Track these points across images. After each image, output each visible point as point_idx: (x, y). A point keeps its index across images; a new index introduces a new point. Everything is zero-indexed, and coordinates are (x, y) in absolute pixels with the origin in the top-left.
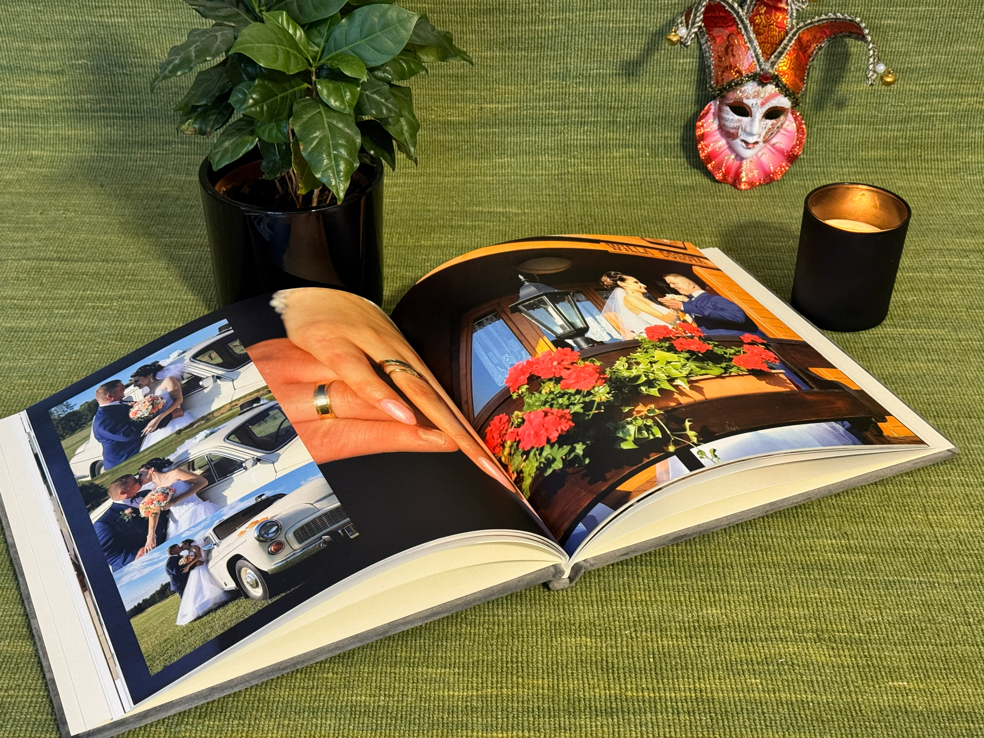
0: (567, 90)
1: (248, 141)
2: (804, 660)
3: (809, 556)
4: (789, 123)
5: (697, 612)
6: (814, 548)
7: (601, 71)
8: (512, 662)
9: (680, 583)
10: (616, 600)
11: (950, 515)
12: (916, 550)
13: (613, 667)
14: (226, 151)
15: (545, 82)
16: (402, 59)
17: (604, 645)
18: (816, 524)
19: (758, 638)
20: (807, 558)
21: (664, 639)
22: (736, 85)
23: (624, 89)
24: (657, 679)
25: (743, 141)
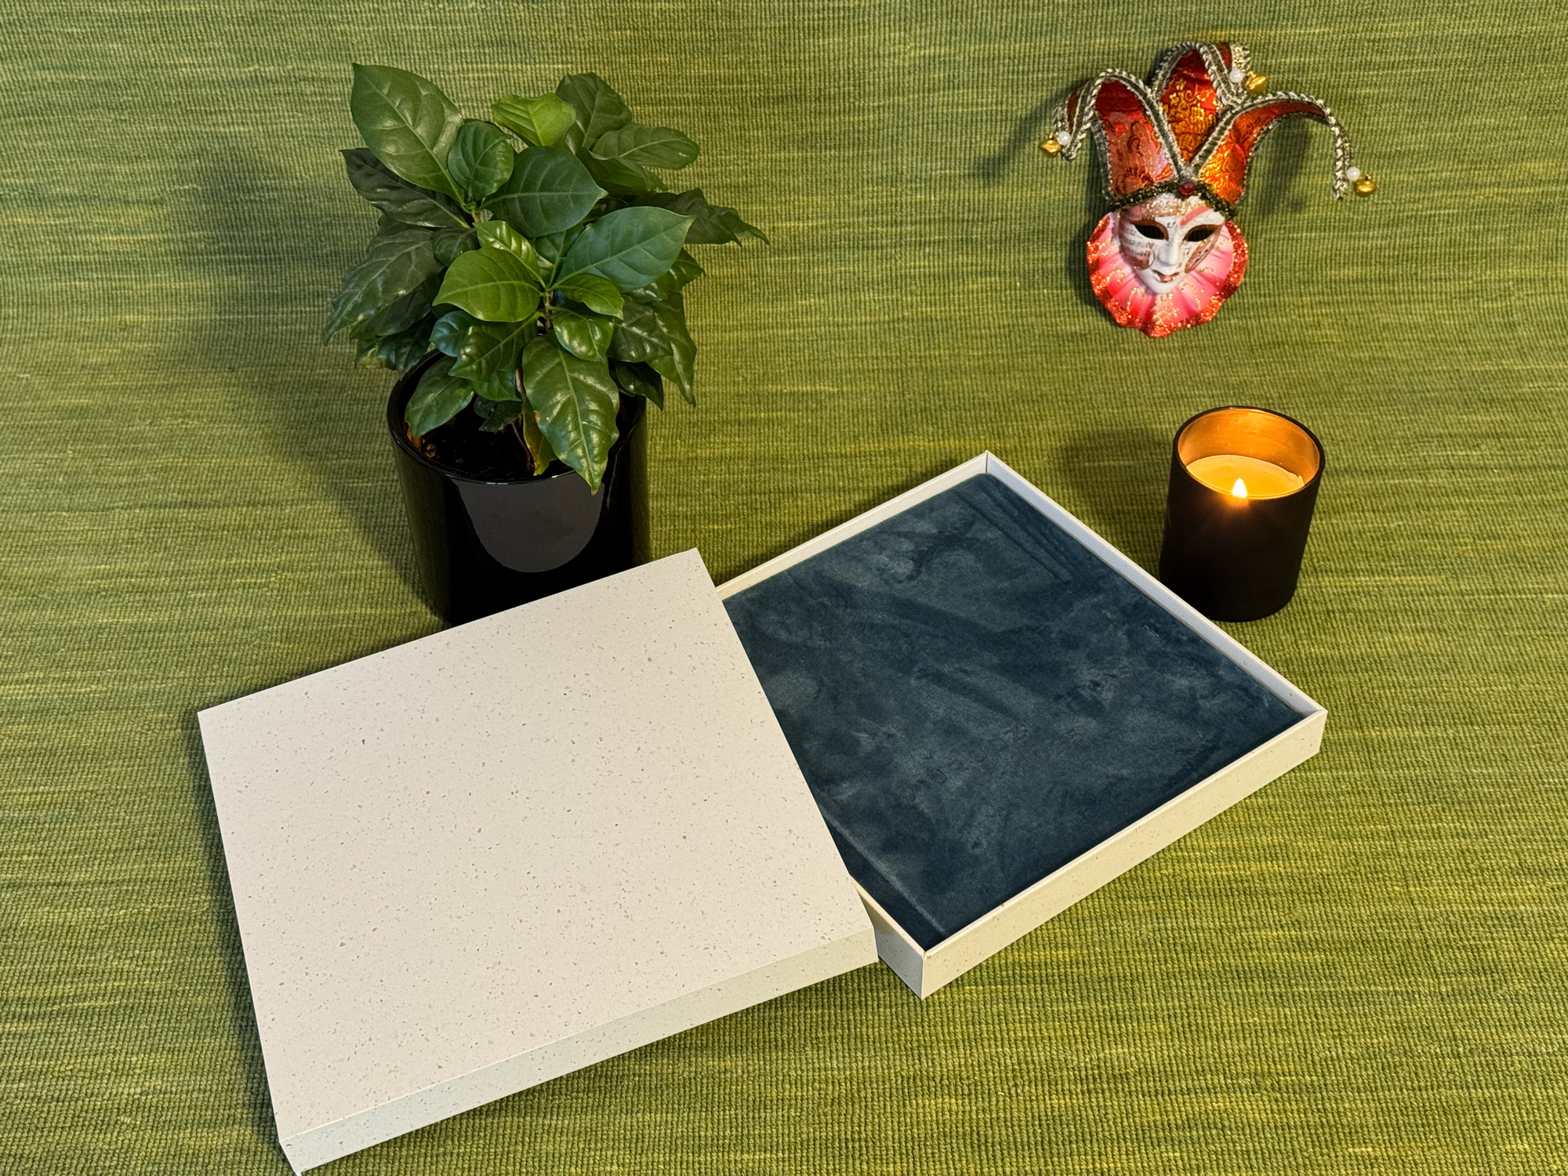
0: (899, 199)
1: (459, 397)
2: (1238, 1120)
3: (1246, 957)
4: (1223, 241)
5: (1098, 1053)
6: (1253, 946)
7: (948, 171)
8: (853, 1140)
9: (1074, 1009)
10: (989, 1040)
11: (1438, 885)
12: (1391, 942)
13: (986, 1142)
14: (429, 410)
17: (974, 1108)
18: (1256, 907)
19: (1178, 1089)
20: (1245, 961)
21: (1054, 1096)
22: (1145, 196)
23: (982, 195)
24: (1045, 1158)
25: (1155, 271)
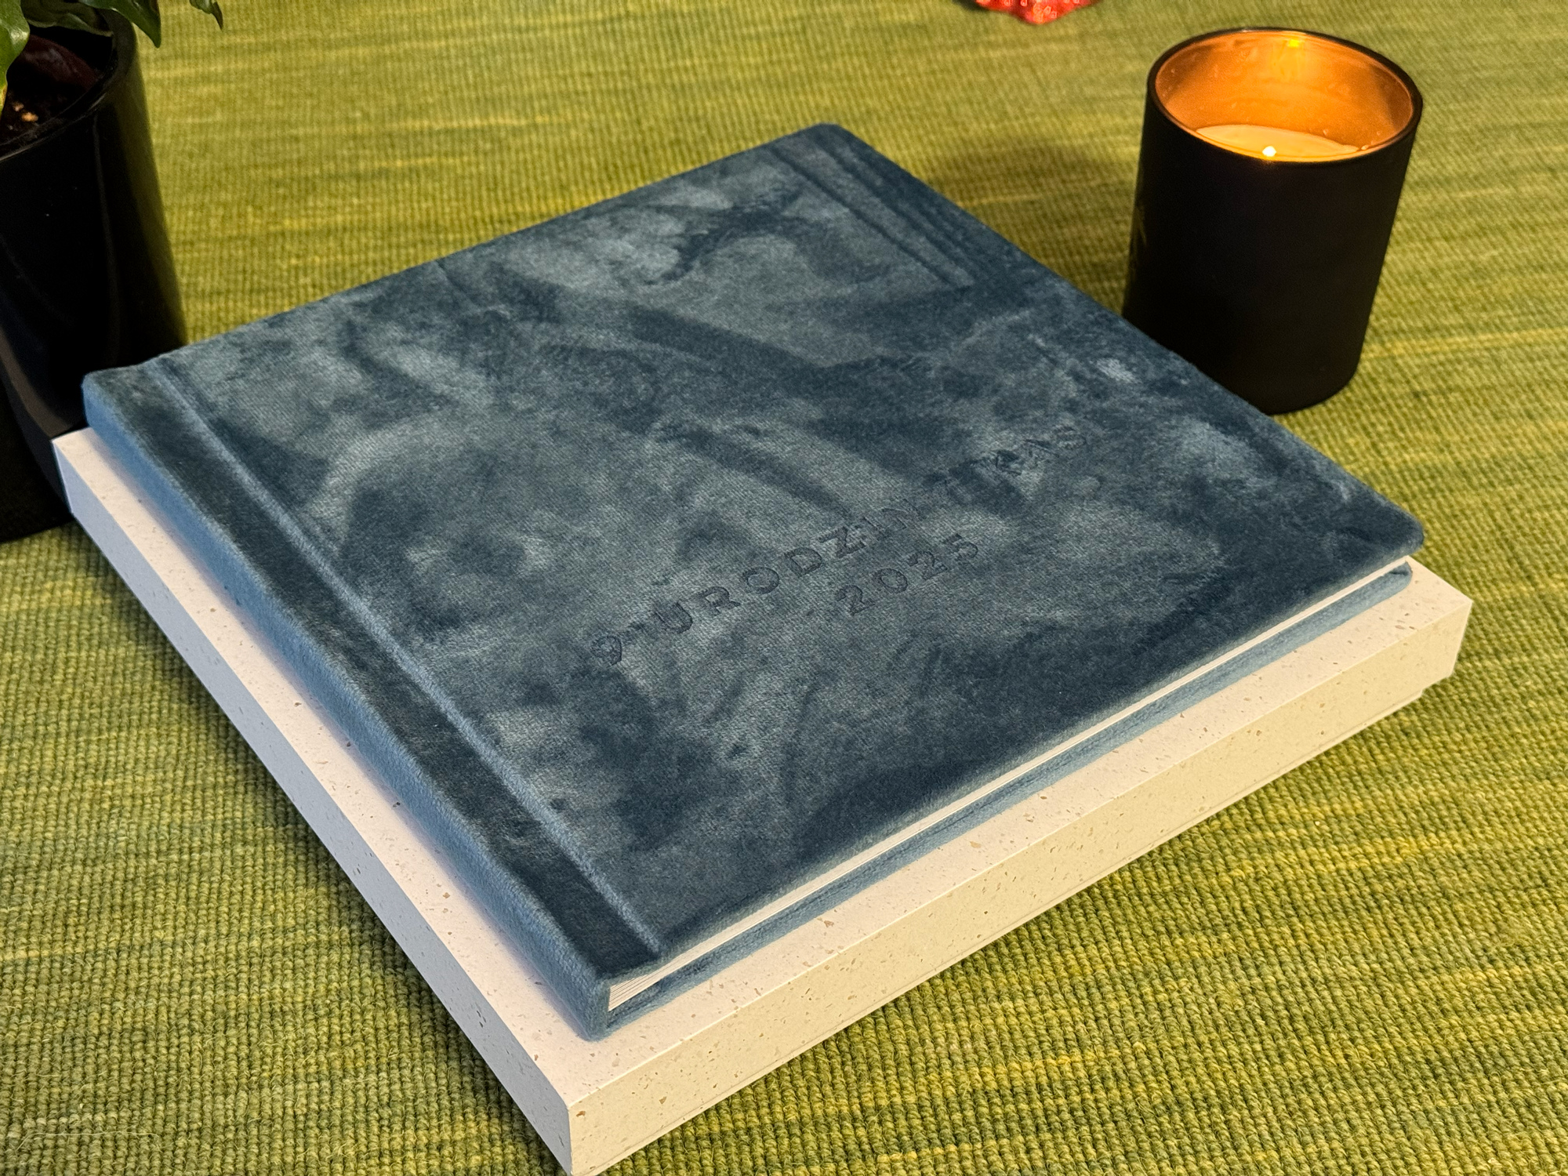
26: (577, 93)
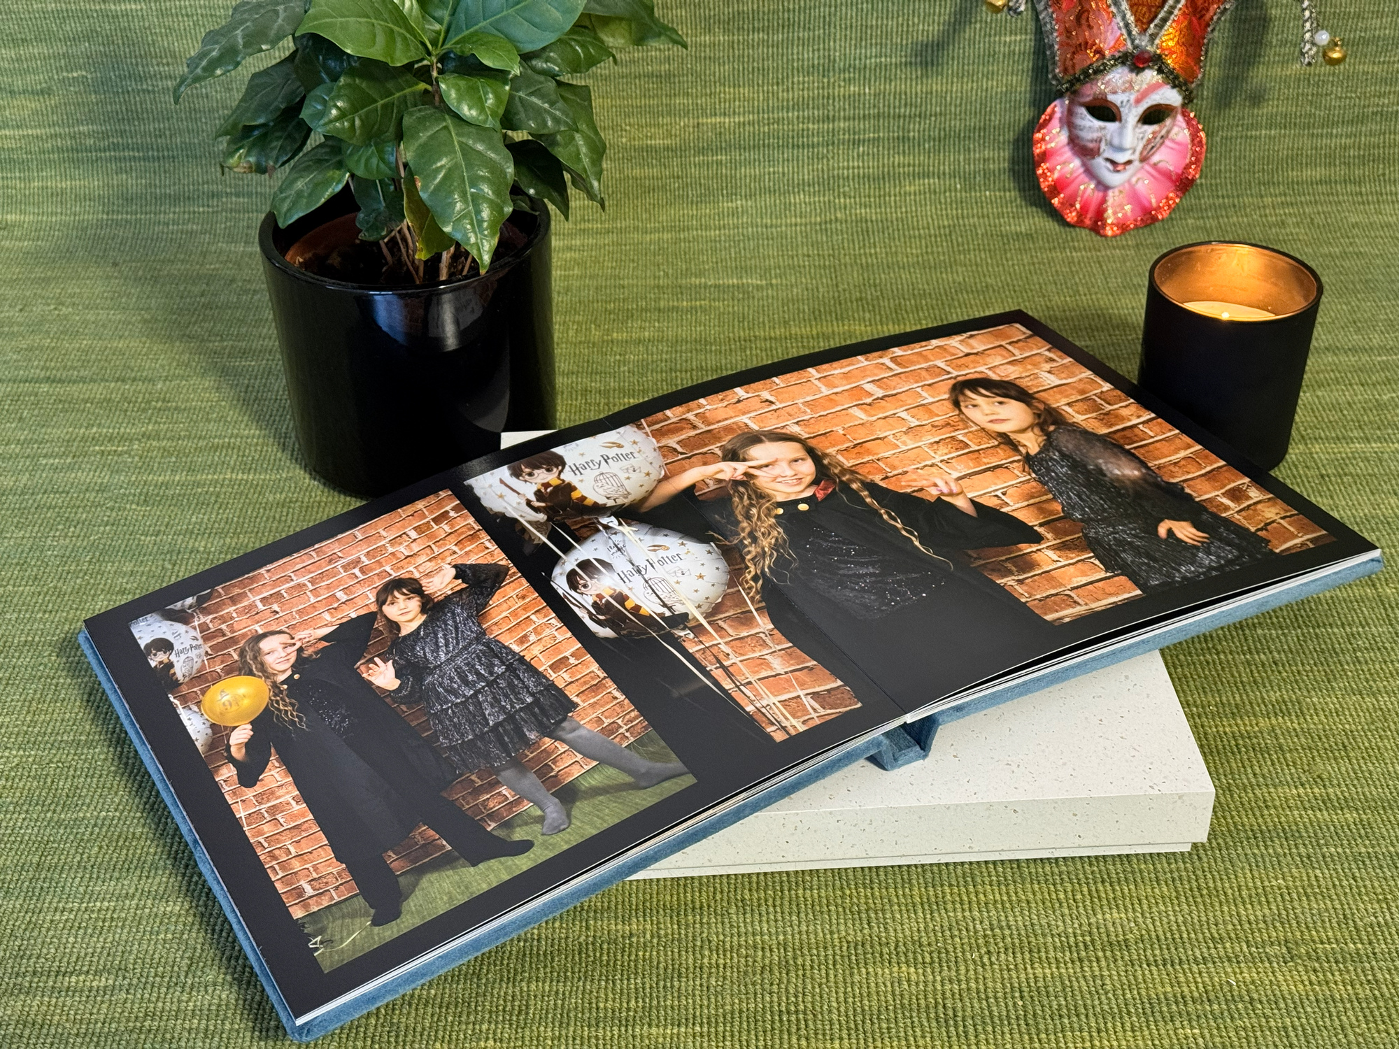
0: (831, 91)
1: (333, 179)
2: (1269, 992)
3: (1262, 816)
4: (1179, 130)
5: (1088, 918)
6: (1269, 804)
7: (883, 59)
8: (788, 1013)
9: (1056, 870)
10: (953, 903)
13: (955, 1016)
14: (299, 194)
15: (796, 80)
16: (575, 40)
17: (938, 978)
18: (1269, 763)
19: (1191, 958)
20: (1260, 820)
21: (1036, 965)
22: (1096, 72)
23: (919, 87)
24: (1029, 1034)
25: (1107, 160)
26: (799, 267)
